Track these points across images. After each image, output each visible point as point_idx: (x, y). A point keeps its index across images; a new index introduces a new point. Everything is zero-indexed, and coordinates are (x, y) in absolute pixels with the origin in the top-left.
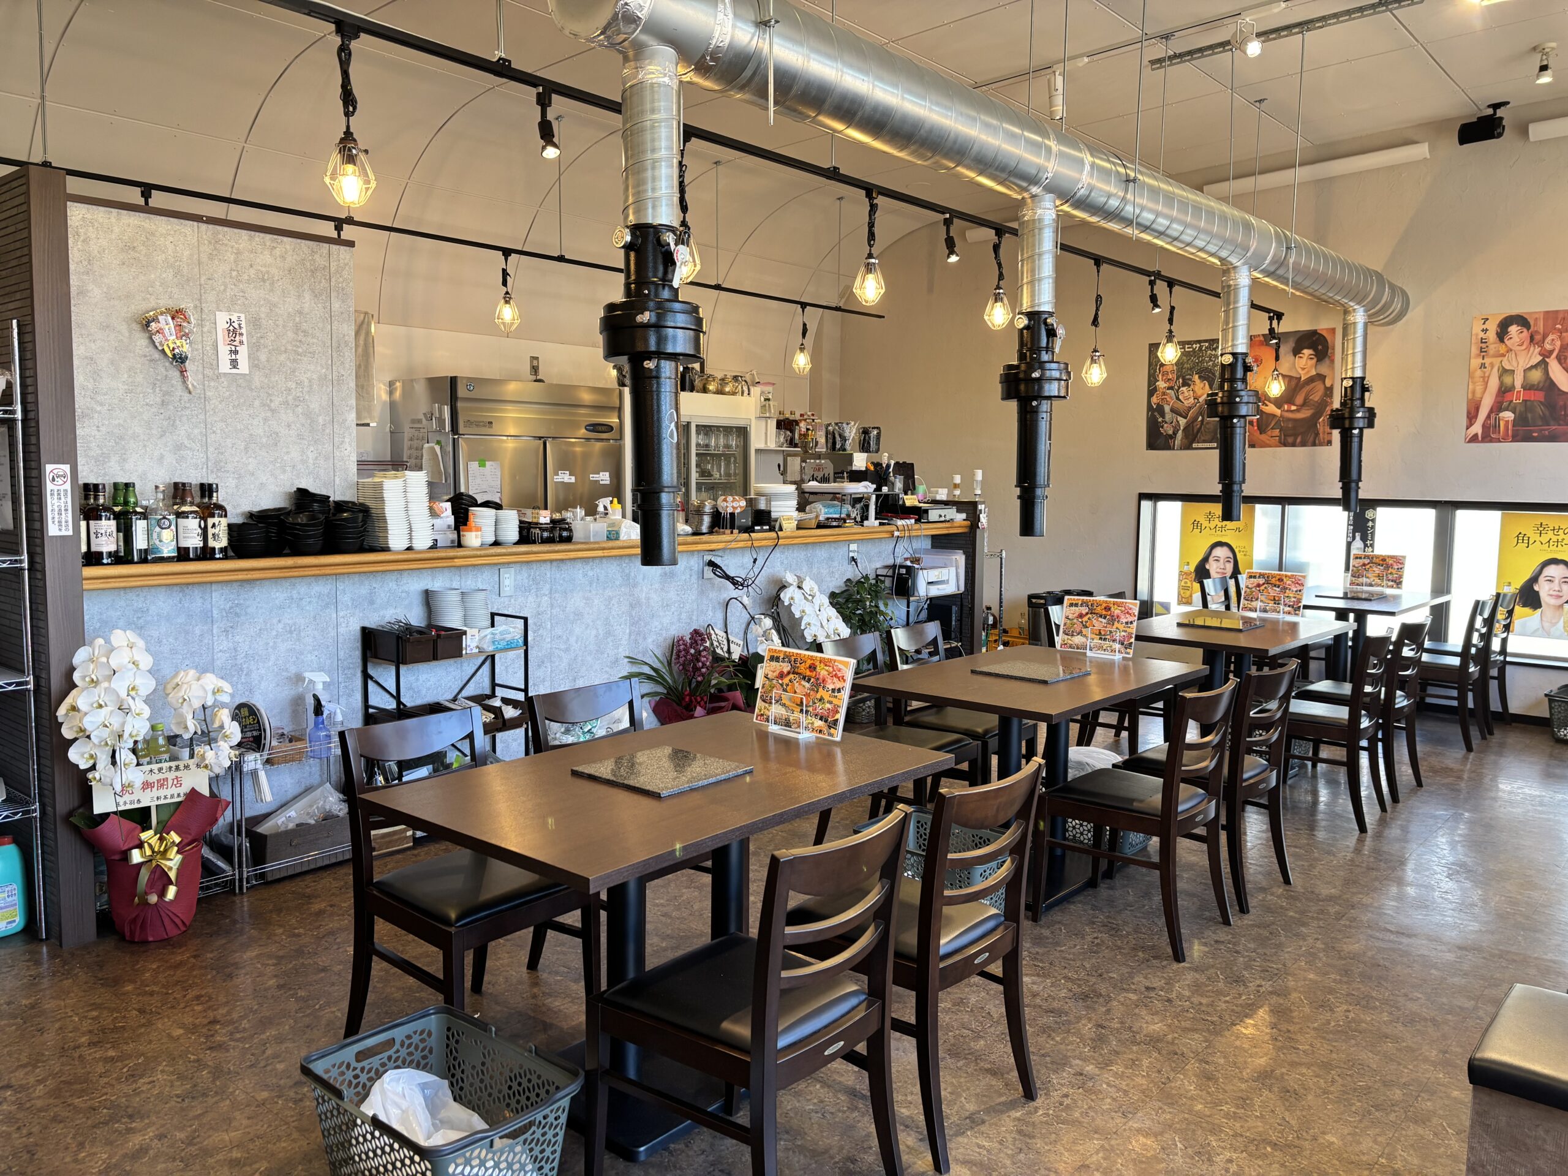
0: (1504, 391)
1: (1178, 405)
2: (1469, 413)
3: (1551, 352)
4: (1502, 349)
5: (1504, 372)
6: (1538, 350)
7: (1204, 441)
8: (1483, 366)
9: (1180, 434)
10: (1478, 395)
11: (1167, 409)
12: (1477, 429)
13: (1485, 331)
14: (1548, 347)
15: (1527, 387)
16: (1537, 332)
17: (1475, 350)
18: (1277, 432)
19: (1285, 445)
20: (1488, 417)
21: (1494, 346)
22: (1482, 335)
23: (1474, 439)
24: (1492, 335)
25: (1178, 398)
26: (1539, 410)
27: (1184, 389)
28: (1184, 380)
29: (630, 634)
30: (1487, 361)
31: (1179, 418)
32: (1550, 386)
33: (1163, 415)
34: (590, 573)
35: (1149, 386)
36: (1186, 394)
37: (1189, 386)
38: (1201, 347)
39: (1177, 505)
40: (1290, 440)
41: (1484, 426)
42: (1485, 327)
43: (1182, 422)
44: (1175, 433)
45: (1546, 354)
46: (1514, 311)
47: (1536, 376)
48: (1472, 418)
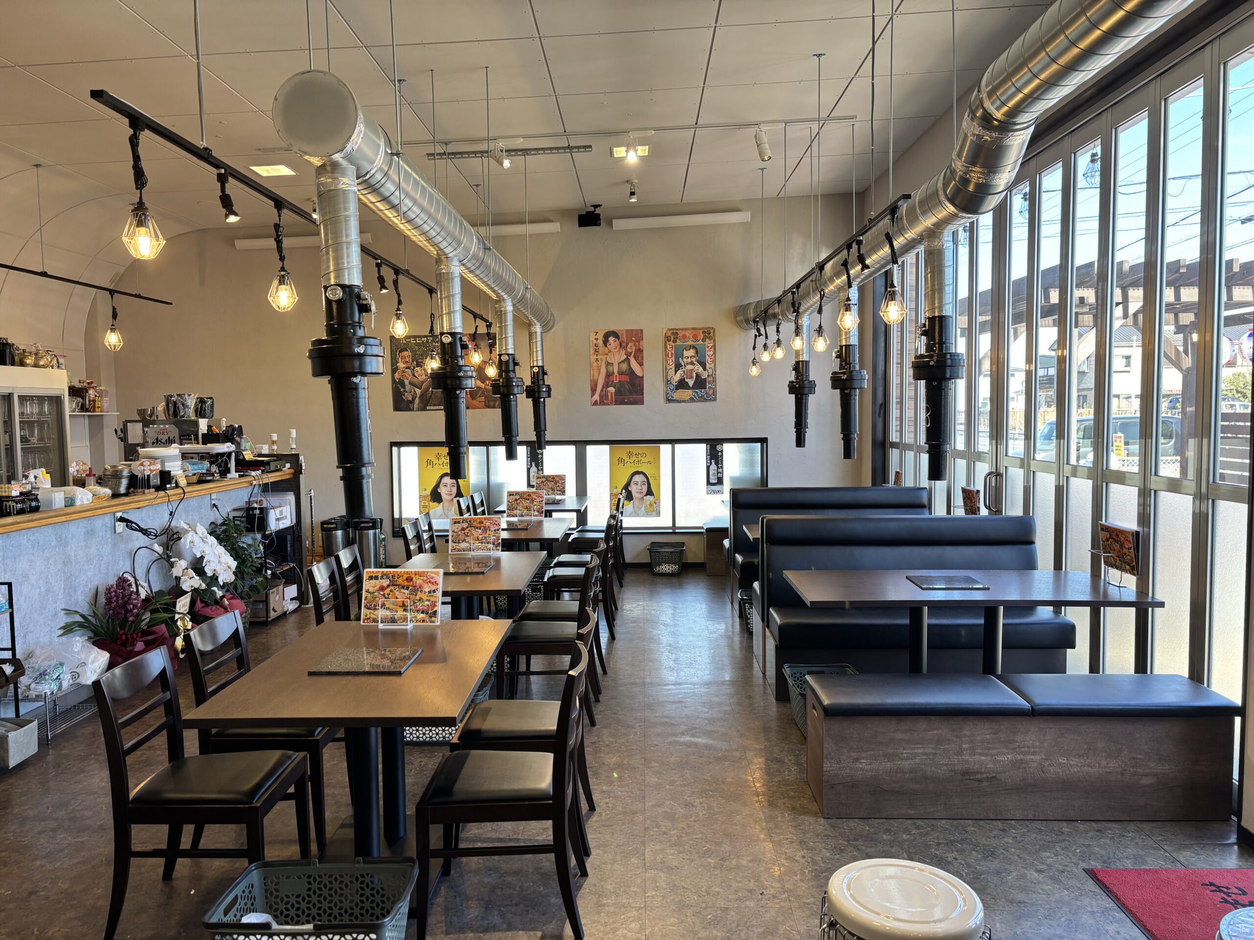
0: (609, 375)
1: (414, 380)
2: (592, 388)
3: (631, 353)
4: (606, 351)
5: (608, 364)
6: (624, 352)
7: (435, 405)
8: (597, 360)
9: (417, 400)
10: (596, 377)
11: (407, 382)
12: (597, 397)
13: (597, 339)
14: (629, 350)
15: (621, 373)
16: (623, 341)
17: (592, 351)
18: (483, 399)
19: (489, 407)
20: (602, 390)
21: (602, 349)
22: (595, 341)
23: (595, 403)
24: (600, 342)
25: (414, 375)
26: (627, 386)
27: (418, 369)
28: (417, 362)
29: (64, 589)
30: (599, 357)
31: (416, 389)
32: (631, 372)
33: (404, 386)
34: (32, 538)
35: (392, 366)
36: (420, 372)
37: (421, 367)
38: (427, 341)
39: (414, 450)
40: (492, 404)
41: (600, 396)
42: (596, 337)
43: (418, 391)
44: (413, 400)
45: (628, 354)
46: (611, 329)
47: (624, 366)
48: (593, 390)
